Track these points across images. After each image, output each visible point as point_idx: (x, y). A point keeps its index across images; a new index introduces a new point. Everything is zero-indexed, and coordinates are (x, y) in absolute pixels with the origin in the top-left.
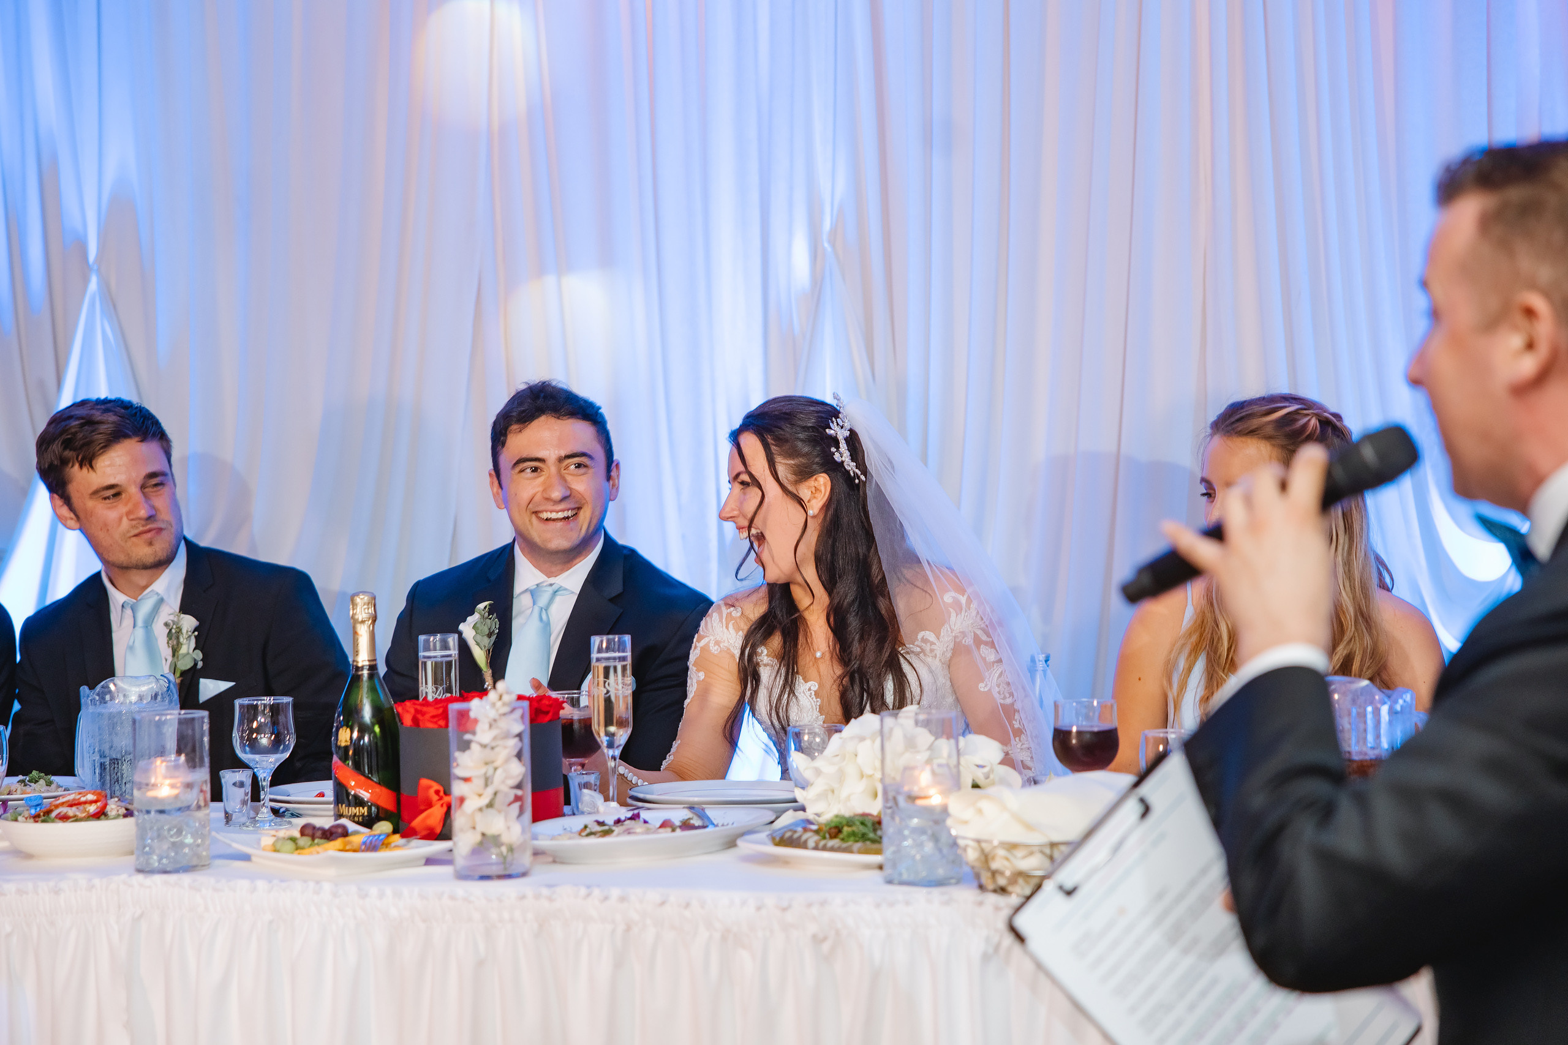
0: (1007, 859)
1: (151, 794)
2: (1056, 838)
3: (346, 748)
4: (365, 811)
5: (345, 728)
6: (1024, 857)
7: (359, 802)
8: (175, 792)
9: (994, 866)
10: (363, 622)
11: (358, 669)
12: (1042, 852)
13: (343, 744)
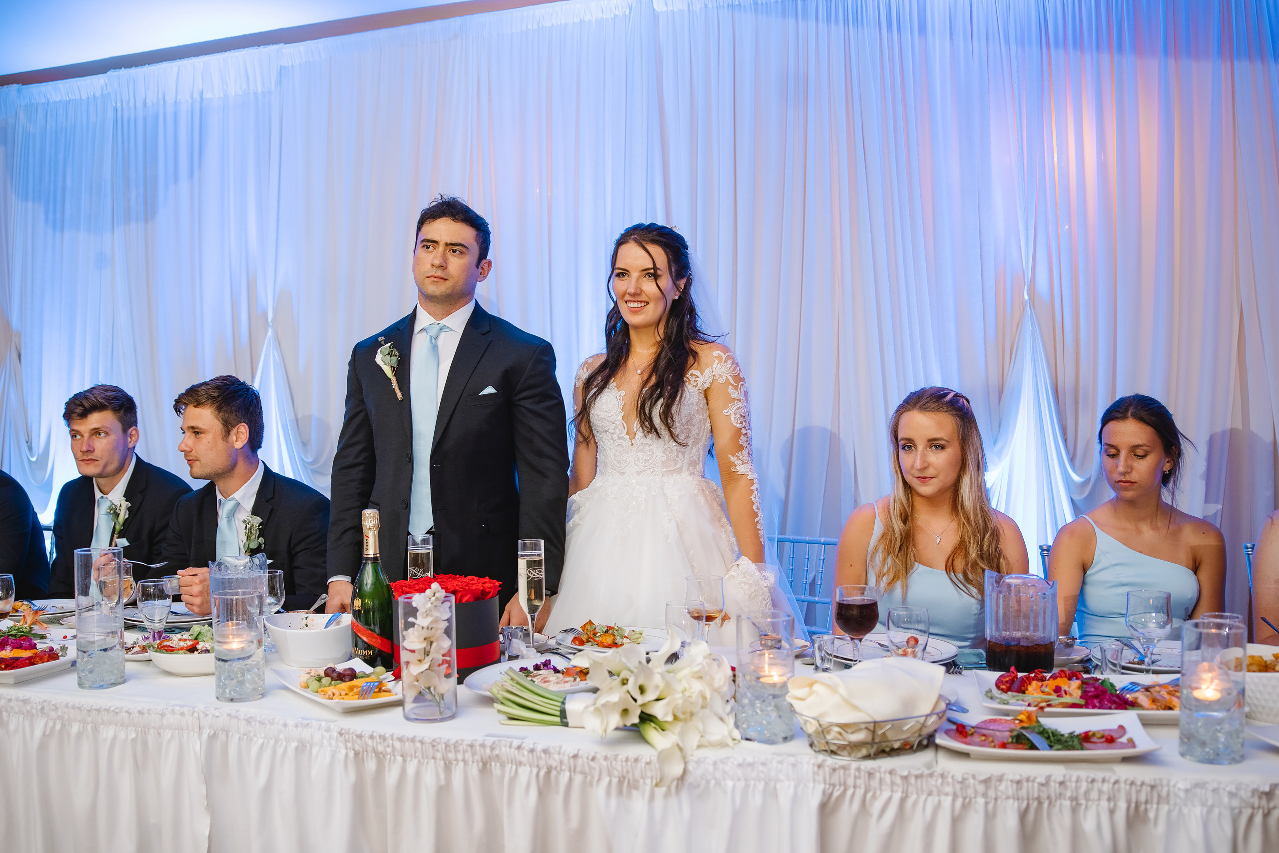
0: (840, 734)
1: (226, 647)
2: (878, 719)
3: (359, 611)
4: (371, 653)
5: (358, 598)
6: (853, 733)
7: (368, 647)
8: (242, 645)
10: (370, 529)
11: (367, 559)
12: (866, 728)
13: (357, 609)
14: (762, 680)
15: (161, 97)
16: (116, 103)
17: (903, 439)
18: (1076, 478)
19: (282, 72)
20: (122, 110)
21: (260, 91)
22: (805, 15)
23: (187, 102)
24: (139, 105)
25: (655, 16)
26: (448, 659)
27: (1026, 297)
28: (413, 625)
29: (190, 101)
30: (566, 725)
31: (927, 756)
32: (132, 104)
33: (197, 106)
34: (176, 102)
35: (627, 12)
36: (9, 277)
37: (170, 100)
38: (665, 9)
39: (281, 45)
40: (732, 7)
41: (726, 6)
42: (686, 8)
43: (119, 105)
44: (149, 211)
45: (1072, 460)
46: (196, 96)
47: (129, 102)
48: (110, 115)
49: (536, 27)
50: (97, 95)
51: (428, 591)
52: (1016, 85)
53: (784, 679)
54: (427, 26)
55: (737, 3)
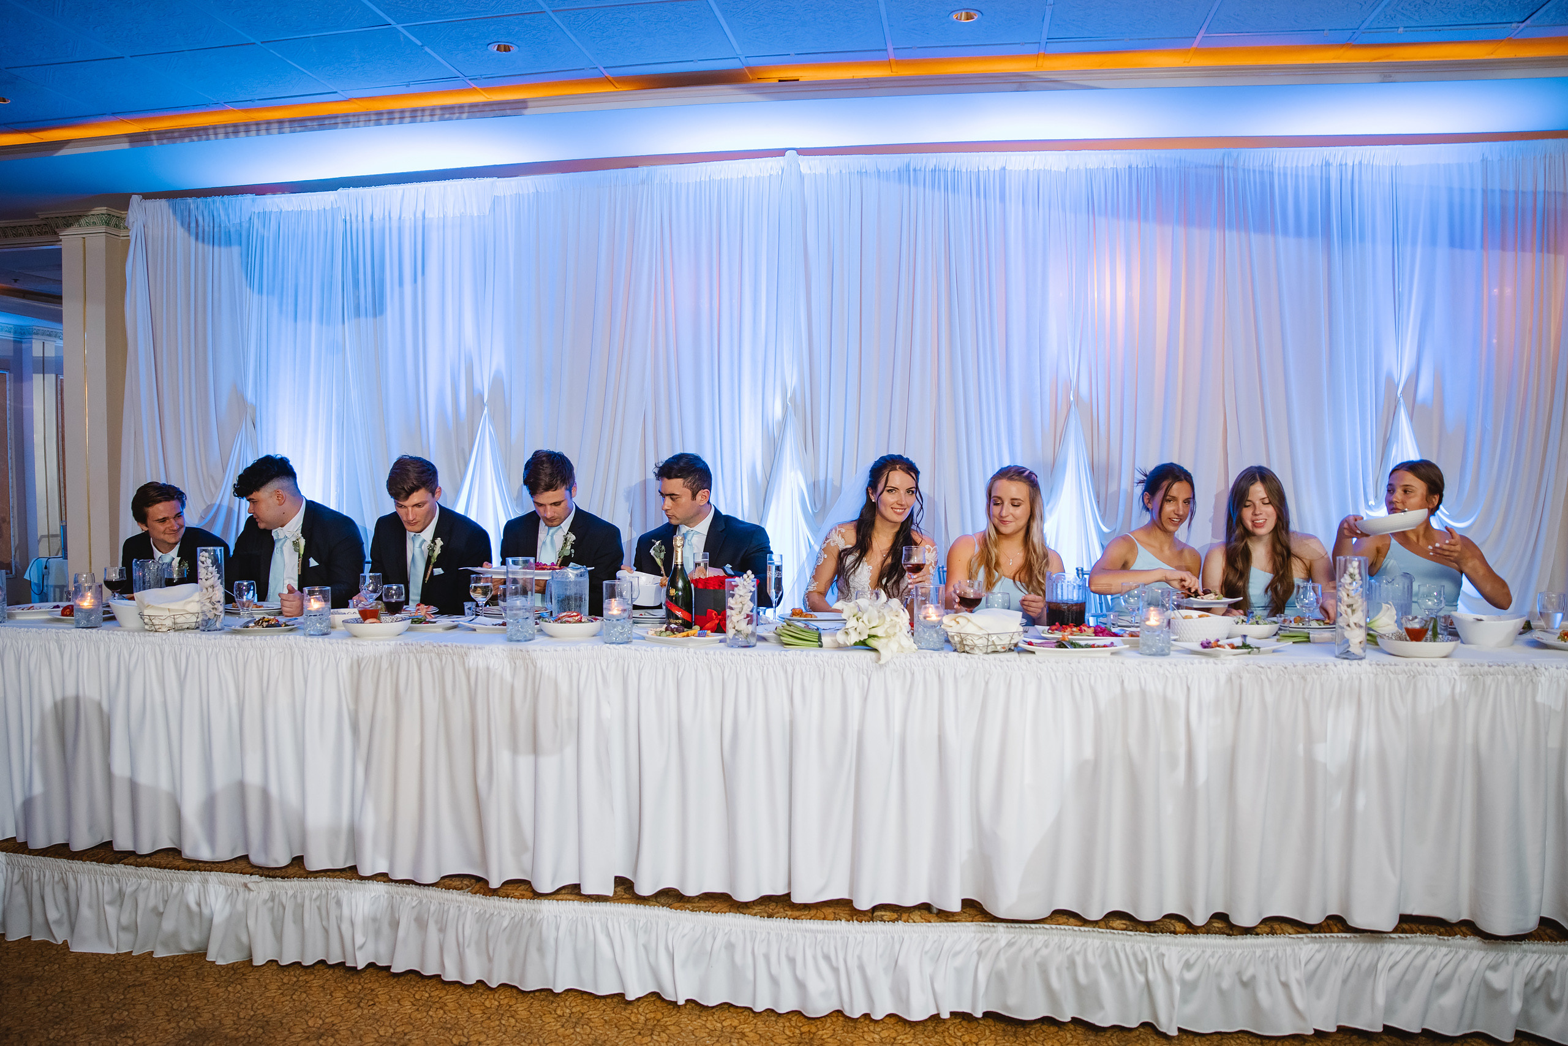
2: (989, 632)
4: (681, 621)
7: (678, 619)
8: (620, 613)
9: (965, 642)
12: (983, 638)
14: (928, 619)
15: (387, 214)
16: (345, 217)
17: (994, 497)
18: (1105, 530)
19: (495, 201)
20: (351, 222)
21: (476, 215)
22: (916, 183)
23: (410, 219)
24: (367, 219)
25: (802, 177)
26: (751, 614)
27: (1072, 399)
28: (733, 596)
29: (413, 218)
30: (821, 646)
31: (1014, 655)
32: (360, 218)
33: (420, 224)
34: (400, 218)
35: (780, 173)
36: (244, 358)
37: (395, 216)
38: (809, 172)
39: (495, 178)
40: (860, 173)
41: (856, 172)
42: (825, 172)
43: (348, 218)
44: (378, 308)
45: (1103, 518)
46: (419, 215)
47: (357, 216)
48: (340, 226)
49: (708, 179)
50: (327, 208)
51: (745, 576)
52: (1069, 243)
53: (939, 618)
54: (620, 172)
55: (864, 170)
